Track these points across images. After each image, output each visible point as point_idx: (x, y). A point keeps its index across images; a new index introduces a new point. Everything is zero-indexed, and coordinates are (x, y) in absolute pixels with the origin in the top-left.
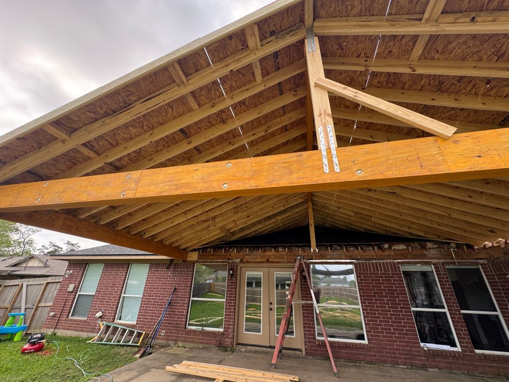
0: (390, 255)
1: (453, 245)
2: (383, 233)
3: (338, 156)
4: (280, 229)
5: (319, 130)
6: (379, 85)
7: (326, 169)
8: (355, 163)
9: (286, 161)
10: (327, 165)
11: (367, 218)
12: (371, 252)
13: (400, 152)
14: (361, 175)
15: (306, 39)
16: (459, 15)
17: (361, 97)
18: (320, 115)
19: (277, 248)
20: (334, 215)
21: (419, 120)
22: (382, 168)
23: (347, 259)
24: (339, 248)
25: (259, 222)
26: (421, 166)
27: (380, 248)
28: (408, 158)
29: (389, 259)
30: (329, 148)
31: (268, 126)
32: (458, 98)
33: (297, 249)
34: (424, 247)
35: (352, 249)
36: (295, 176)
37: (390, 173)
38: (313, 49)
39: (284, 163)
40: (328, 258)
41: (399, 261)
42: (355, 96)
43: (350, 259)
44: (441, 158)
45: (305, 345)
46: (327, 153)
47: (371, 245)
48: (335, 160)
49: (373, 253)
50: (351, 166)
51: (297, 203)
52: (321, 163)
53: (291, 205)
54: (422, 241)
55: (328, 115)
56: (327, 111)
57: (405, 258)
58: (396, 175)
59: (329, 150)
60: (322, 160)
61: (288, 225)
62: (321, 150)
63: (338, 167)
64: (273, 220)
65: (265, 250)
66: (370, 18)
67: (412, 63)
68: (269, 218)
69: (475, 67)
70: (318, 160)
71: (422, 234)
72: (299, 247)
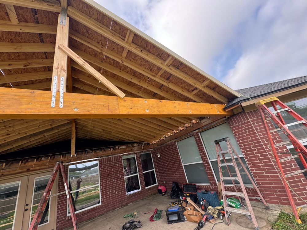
0: (118, 152)
1: (144, 144)
2: (117, 140)
3: (63, 98)
4: (48, 142)
5: (54, 78)
6: (110, 63)
7: (53, 105)
8: (75, 103)
9: (17, 94)
10: (54, 103)
11: (109, 133)
12: (109, 151)
13: (101, 101)
14: (76, 111)
15: (60, 14)
16: (138, 47)
17: (87, 66)
18: (58, 68)
19: (40, 158)
20: (91, 131)
21: (112, 87)
22: (89, 109)
23: (95, 158)
24: (91, 152)
25: (22, 139)
26: (109, 110)
27: (114, 149)
28: (104, 105)
29: (117, 154)
30: (59, 92)
31: (29, 62)
32: (140, 81)
33: (59, 156)
34: (133, 146)
35: (99, 151)
36: (24, 107)
37: (93, 111)
38: (64, 23)
39: (15, 95)
40: (83, 159)
41: (121, 154)
42: (83, 64)
43: (97, 158)
44: (118, 107)
45: (57, 224)
46: (57, 94)
47: (109, 148)
48: (61, 100)
49: (110, 152)
50: (72, 105)
51: (63, 123)
52: (50, 100)
53: (57, 125)
54: (132, 143)
55: (64, 70)
56: (64, 68)
57: (125, 153)
58: (96, 113)
59: (58, 92)
60: (51, 99)
61: (56, 139)
62: (52, 91)
63: (62, 105)
64: (40, 136)
65: (27, 161)
66: (102, 26)
67: (123, 58)
68: (35, 135)
69: (144, 70)
70: (48, 98)
71: (133, 140)
72: (60, 154)
